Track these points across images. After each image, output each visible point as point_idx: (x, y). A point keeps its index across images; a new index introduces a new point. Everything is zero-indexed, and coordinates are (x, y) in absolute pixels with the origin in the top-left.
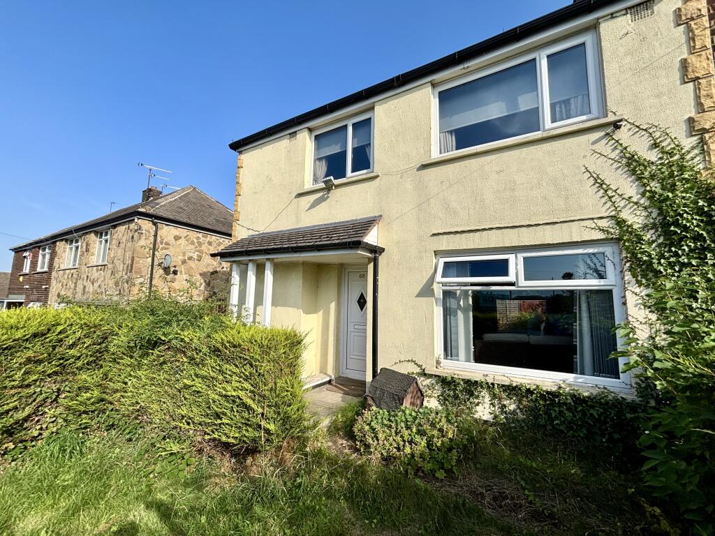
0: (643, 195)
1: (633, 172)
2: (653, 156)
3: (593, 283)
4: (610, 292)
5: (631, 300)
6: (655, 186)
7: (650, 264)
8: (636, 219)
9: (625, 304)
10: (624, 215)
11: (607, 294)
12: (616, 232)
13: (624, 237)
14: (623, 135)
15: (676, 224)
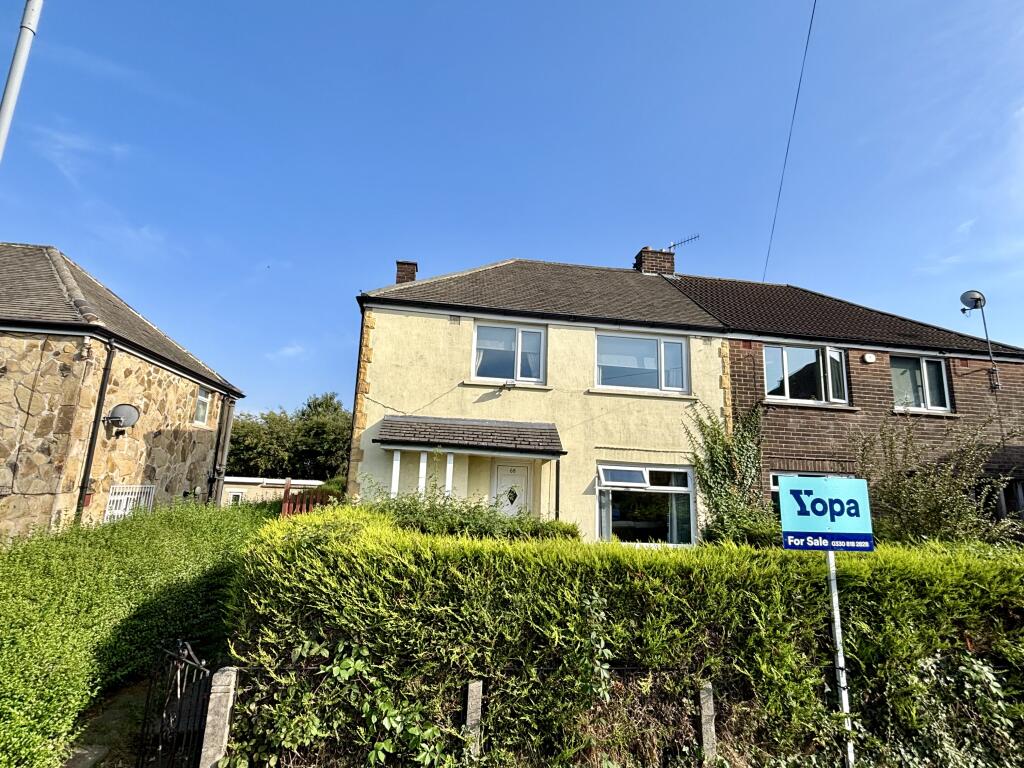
0: (705, 443)
1: (701, 430)
2: (708, 423)
3: (681, 490)
4: (688, 495)
5: (699, 500)
6: (709, 439)
7: (707, 481)
8: (702, 456)
9: (695, 502)
10: (697, 453)
11: (686, 496)
12: (694, 461)
13: (696, 464)
14: (698, 407)
15: (717, 462)
